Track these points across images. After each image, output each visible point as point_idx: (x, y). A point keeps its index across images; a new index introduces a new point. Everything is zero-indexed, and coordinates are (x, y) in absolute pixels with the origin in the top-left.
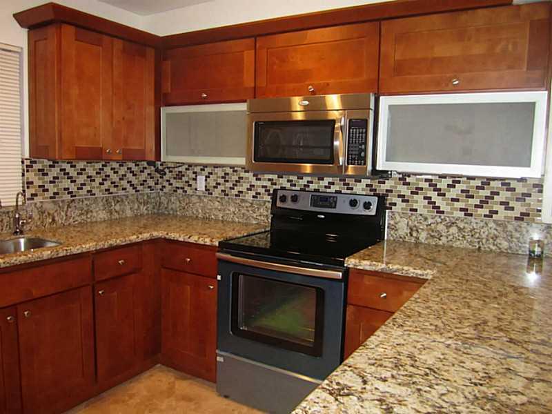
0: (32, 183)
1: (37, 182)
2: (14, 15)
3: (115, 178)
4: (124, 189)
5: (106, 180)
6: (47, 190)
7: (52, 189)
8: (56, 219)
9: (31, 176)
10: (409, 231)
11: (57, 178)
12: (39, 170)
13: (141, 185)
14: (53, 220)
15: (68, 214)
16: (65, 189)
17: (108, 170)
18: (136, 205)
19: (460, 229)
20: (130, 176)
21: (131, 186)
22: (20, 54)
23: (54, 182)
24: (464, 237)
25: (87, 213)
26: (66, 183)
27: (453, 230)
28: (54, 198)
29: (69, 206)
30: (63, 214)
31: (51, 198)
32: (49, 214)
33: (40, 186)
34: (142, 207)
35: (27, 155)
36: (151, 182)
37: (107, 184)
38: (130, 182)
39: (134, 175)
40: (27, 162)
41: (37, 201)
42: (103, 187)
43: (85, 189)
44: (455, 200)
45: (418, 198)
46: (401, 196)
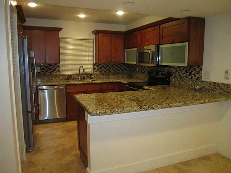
1: (97, 68)
2: (92, 32)
3: (116, 68)
4: (119, 71)
5: (114, 68)
7: (100, 70)
8: (101, 77)
9: (95, 67)
10: (174, 82)
11: (101, 67)
12: (97, 66)
13: (124, 70)
14: (100, 77)
16: (103, 70)
17: (115, 66)
18: (122, 75)
19: (184, 82)
22: (93, 40)
24: (185, 84)
26: (104, 69)
27: (183, 82)
28: (101, 72)
29: (104, 74)
32: (99, 75)
34: (124, 75)
35: (94, 62)
36: (128, 69)
38: (121, 69)
39: (122, 67)
40: (94, 64)
41: (96, 72)
42: (113, 70)
43: (109, 70)
44: (184, 73)
45: (177, 73)
46: (174, 72)
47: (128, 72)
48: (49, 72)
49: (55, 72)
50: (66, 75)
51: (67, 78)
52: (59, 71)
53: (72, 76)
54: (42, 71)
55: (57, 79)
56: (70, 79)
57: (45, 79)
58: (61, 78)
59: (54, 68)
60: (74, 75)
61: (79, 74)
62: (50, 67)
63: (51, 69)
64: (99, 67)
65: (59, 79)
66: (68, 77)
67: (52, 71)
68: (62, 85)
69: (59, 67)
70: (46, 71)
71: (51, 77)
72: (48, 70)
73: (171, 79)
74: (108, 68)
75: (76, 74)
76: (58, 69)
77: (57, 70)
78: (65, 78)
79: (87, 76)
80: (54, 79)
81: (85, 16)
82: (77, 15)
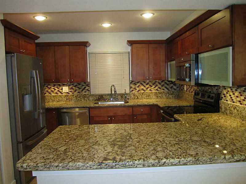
0: (132, 87)
3: (160, 86)
4: (164, 89)
5: (156, 86)
6: (136, 89)
7: (138, 89)
8: (139, 97)
9: (132, 85)
10: (224, 110)
11: (140, 86)
12: (134, 84)
13: (170, 88)
14: (138, 97)
15: (143, 96)
16: (142, 89)
17: (157, 83)
18: (168, 95)
19: (238, 110)
20: (166, 85)
21: (166, 88)
22: (129, 53)
23: (138, 87)
24: (238, 114)
25: (149, 96)
26: (142, 87)
27: (236, 111)
28: (139, 91)
29: (143, 94)
30: (141, 96)
31: (138, 91)
32: (136, 96)
33: (134, 88)
34: (170, 96)
35: (131, 80)
37: (157, 88)
38: (166, 87)
39: (168, 85)
40: (131, 82)
41: (133, 92)
42: (155, 89)
43: (149, 89)
44: (237, 97)
45: (228, 95)
46: (224, 94)
47: (175, 91)
48: (78, 92)
49: (85, 92)
50: (96, 95)
51: (97, 99)
52: (89, 91)
53: (104, 96)
54: (70, 91)
55: (86, 100)
56: (102, 100)
57: (73, 99)
58: (91, 98)
59: (83, 87)
60: (105, 95)
61: (111, 95)
62: (79, 87)
63: (80, 89)
64: (137, 86)
65: (89, 100)
66: (99, 98)
67: (81, 91)
68: (84, 108)
69: (89, 86)
70: (75, 91)
71: (80, 97)
72: (77, 90)
73: (221, 104)
74: (147, 86)
75: (108, 95)
76: (87, 88)
77: (87, 90)
78: (95, 99)
79: (122, 97)
80: (83, 100)
81: (110, 25)
82: (100, 25)
